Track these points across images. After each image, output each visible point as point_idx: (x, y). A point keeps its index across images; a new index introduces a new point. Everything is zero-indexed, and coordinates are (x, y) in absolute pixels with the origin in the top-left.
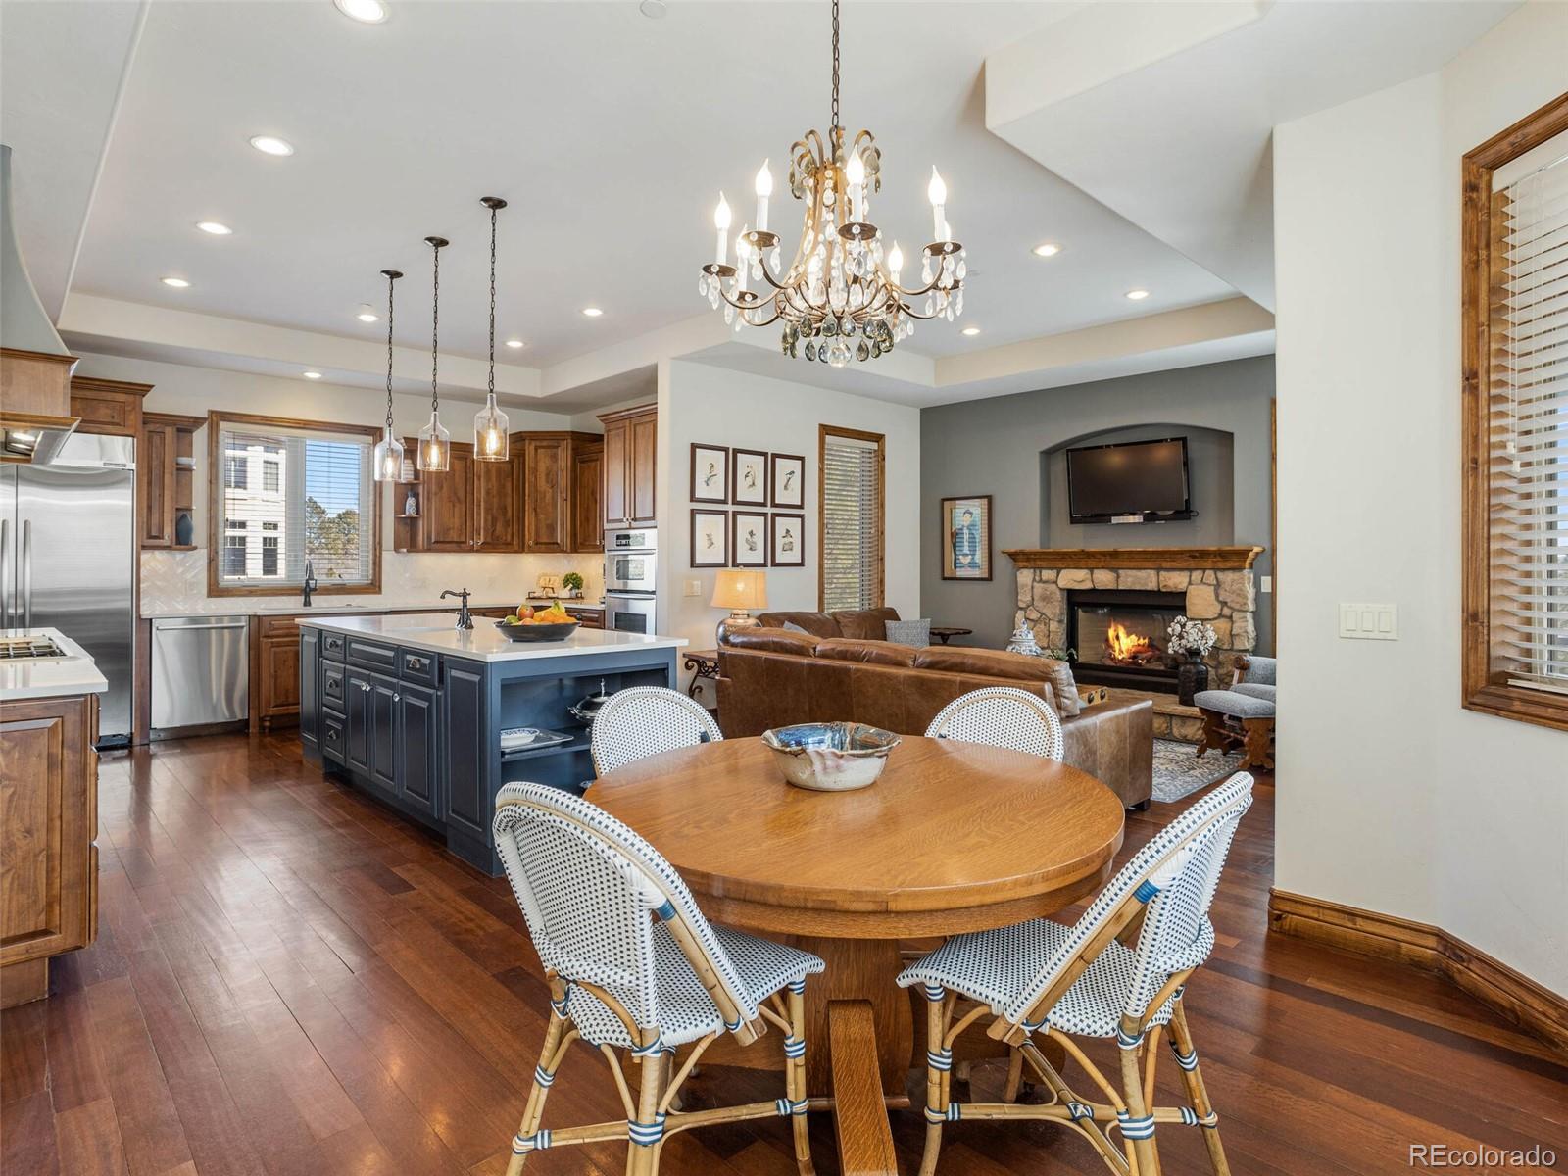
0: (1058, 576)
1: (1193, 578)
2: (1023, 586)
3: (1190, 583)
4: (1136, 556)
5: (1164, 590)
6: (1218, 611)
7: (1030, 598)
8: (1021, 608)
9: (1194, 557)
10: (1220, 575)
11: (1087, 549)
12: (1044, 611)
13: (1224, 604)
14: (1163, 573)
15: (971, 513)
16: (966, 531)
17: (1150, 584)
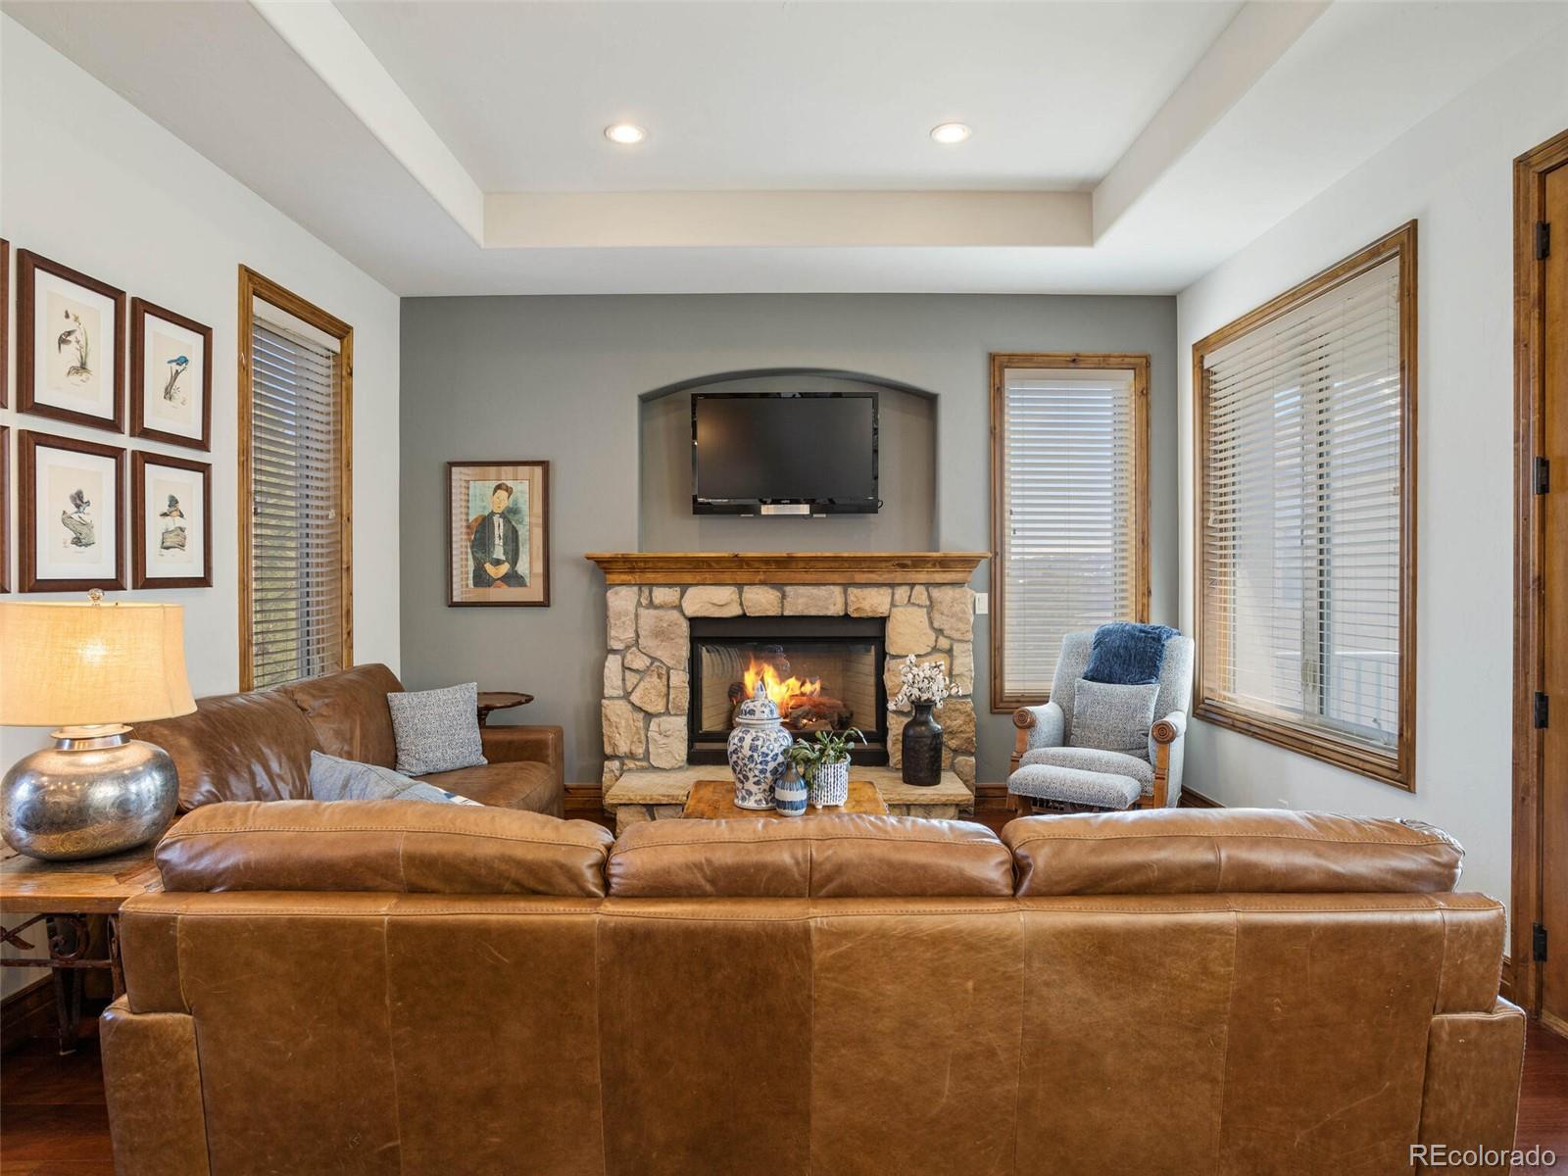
0: (682, 596)
1: (897, 597)
2: (619, 615)
3: (893, 605)
4: (820, 565)
5: (855, 615)
6: (932, 644)
7: (633, 635)
8: (614, 652)
9: (903, 566)
10: (935, 593)
11: (741, 554)
12: (658, 654)
13: (940, 632)
14: (852, 591)
15: (509, 490)
16: (498, 521)
17: (832, 607)
